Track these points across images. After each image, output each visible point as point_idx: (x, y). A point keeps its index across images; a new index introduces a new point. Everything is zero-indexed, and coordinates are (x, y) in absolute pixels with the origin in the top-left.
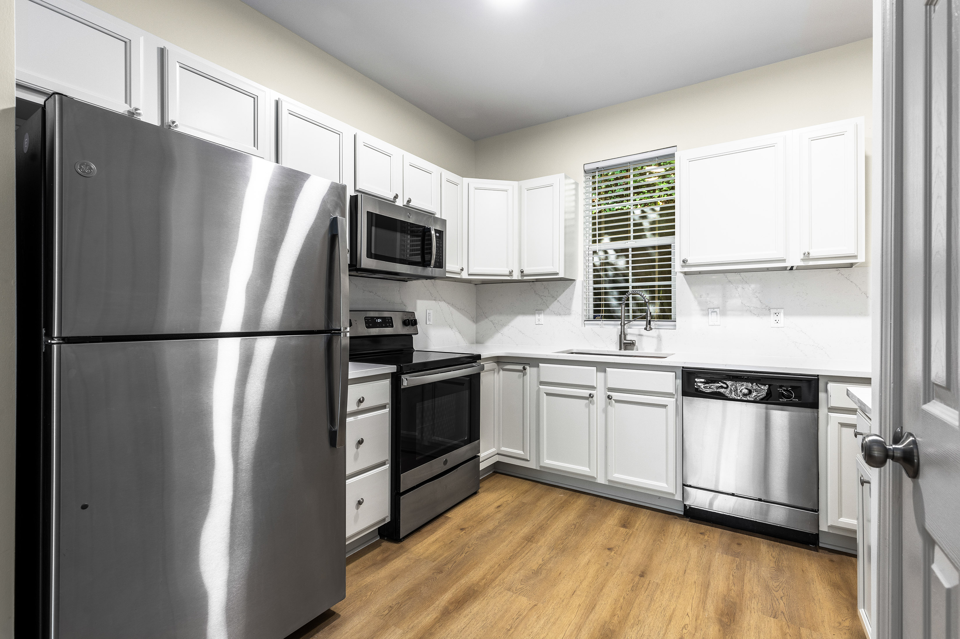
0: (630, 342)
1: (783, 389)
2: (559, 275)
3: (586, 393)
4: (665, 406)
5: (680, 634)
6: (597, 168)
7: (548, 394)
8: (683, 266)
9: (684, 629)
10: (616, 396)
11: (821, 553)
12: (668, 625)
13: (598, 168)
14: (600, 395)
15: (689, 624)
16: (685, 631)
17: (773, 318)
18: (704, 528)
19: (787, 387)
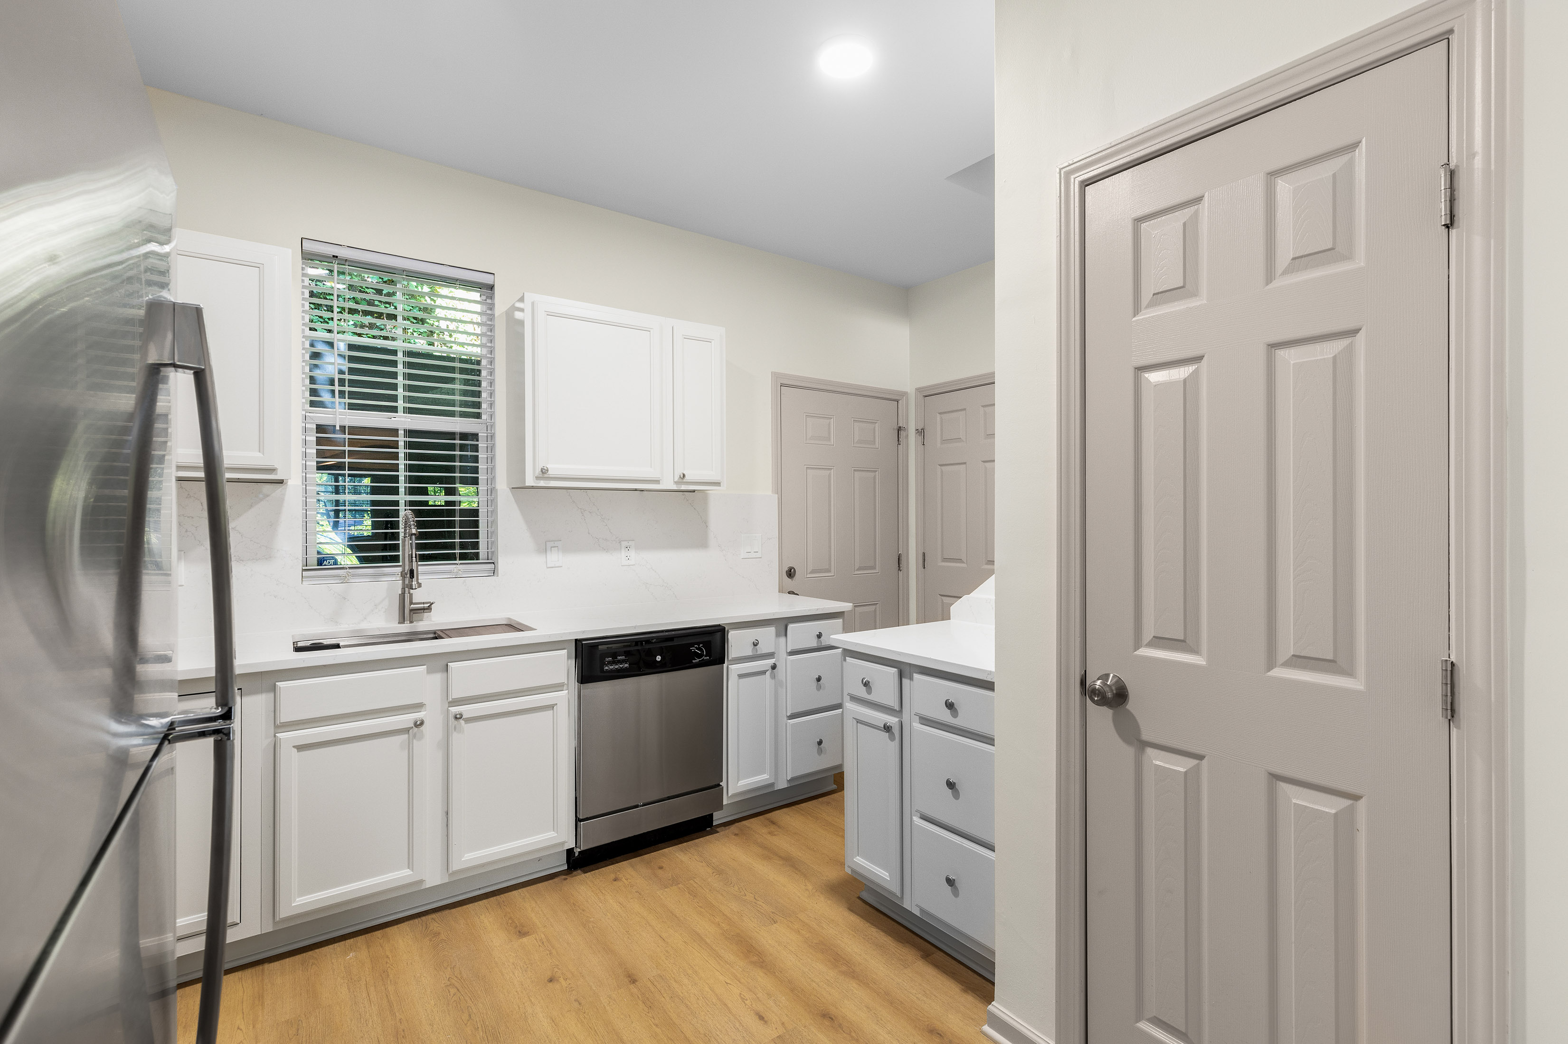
0: (423, 605)
1: (696, 647)
2: (277, 474)
3: (406, 719)
4: (551, 707)
5: (749, 1010)
6: (334, 256)
7: (300, 748)
8: (537, 478)
9: (746, 1002)
10: (467, 710)
11: (723, 833)
12: (731, 1012)
13: (337, 257)
14: (433, 716)
15: (741, 991)
16: (748, 1002)
17: (624, 553)
18: (610, 871)
19: (698, 644)
